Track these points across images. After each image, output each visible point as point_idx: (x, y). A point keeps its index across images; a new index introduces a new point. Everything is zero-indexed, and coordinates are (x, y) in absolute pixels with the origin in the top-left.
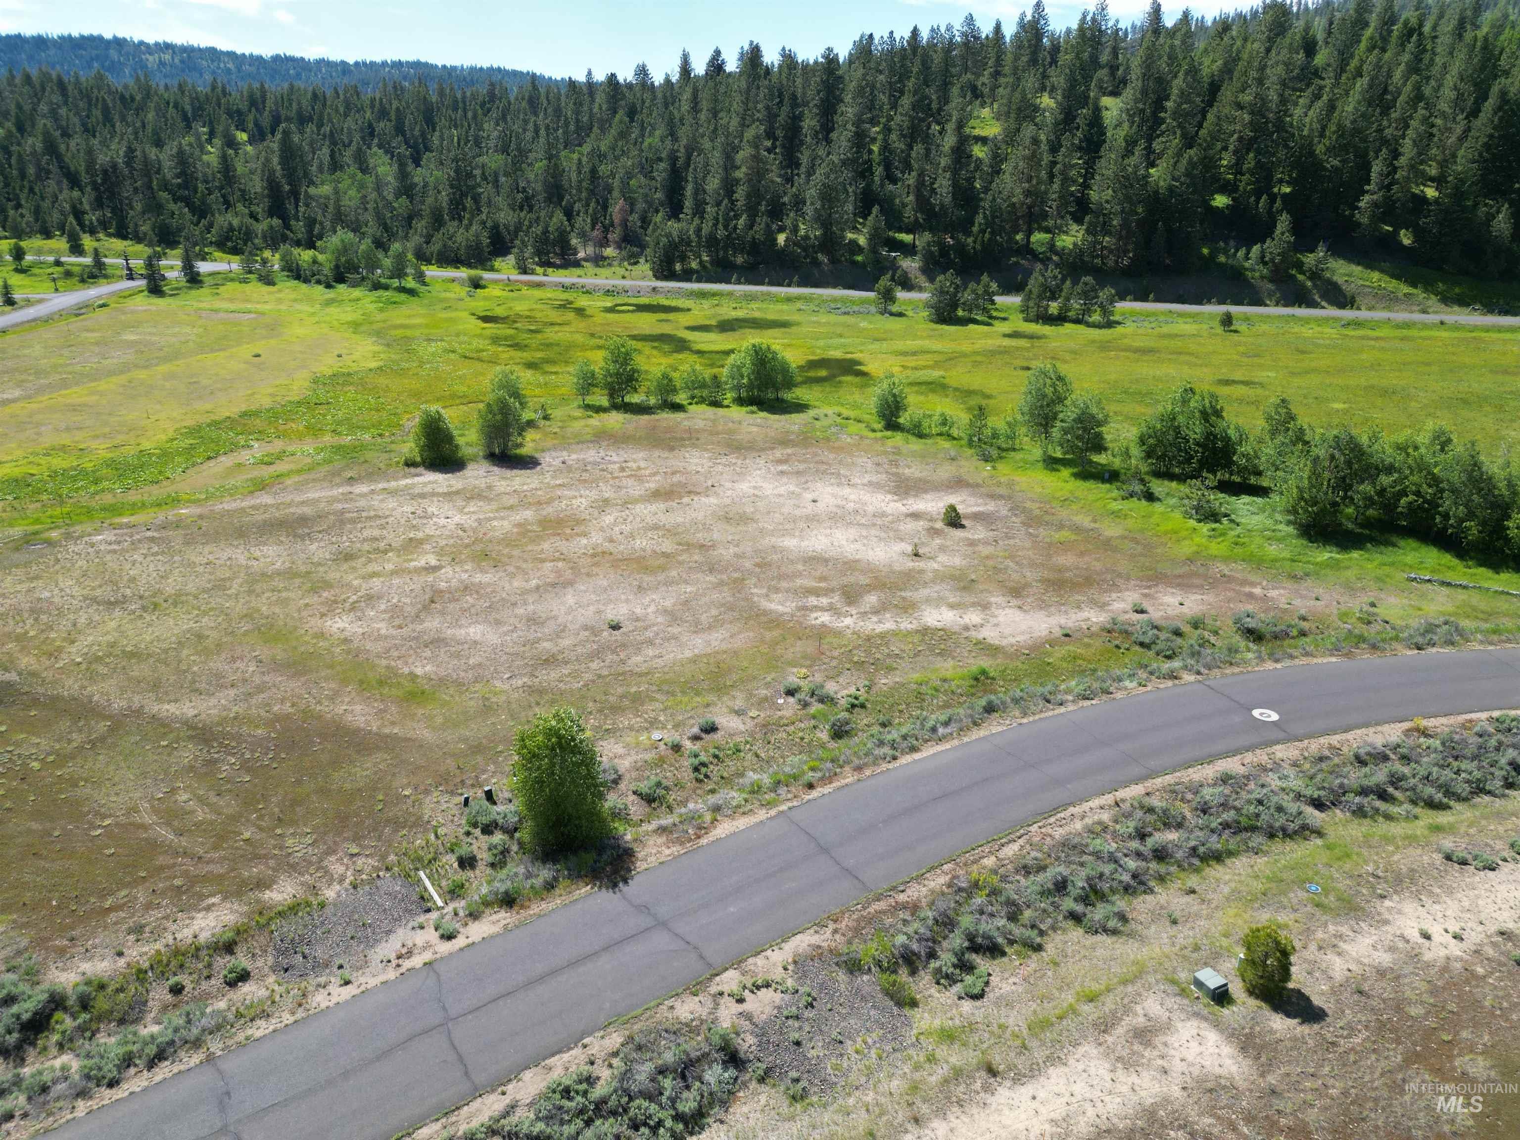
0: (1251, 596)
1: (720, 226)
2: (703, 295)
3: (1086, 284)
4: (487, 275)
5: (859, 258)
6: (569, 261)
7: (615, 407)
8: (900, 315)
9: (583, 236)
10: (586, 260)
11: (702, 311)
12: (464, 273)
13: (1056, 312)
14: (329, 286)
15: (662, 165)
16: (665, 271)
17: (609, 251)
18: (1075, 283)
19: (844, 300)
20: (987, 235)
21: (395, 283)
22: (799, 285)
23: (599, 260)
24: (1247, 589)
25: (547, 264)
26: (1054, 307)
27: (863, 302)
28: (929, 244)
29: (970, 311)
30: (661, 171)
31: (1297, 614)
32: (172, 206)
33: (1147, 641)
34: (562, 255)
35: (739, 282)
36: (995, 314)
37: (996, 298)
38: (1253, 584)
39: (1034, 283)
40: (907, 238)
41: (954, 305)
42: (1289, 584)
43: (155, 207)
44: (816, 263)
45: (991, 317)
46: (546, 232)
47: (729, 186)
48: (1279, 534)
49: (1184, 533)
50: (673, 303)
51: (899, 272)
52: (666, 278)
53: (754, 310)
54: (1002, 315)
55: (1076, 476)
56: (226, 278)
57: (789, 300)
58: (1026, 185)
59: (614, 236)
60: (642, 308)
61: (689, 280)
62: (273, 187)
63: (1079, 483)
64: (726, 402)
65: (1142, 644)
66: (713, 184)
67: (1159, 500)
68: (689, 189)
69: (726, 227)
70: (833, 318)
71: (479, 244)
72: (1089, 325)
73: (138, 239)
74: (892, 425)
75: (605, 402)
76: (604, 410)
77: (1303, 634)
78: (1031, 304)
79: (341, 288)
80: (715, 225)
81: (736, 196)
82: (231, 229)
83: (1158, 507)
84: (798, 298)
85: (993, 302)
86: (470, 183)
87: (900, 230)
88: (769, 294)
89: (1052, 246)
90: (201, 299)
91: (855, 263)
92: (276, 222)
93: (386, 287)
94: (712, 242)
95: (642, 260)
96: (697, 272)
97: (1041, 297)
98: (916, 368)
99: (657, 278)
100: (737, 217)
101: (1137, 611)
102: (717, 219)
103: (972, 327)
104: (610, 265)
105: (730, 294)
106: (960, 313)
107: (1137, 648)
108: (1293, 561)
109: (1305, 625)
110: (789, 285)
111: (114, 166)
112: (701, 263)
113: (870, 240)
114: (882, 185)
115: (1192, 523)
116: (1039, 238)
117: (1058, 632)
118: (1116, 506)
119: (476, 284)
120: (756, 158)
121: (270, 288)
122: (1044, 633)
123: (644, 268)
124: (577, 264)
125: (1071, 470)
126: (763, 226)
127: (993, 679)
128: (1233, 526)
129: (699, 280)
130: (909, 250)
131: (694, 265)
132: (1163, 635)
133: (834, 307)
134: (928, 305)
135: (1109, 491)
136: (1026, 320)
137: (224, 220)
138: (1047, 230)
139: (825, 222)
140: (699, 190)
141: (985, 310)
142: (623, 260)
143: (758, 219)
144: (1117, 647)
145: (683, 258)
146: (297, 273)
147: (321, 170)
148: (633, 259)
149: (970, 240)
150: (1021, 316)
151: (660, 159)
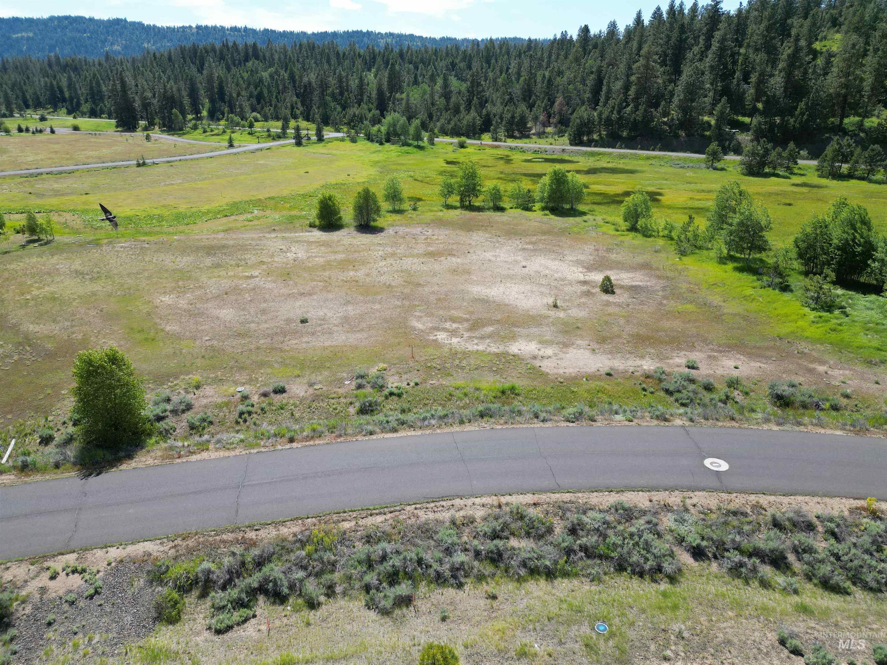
0: (811, 371)
1: (615, 112)
2: (593, 154)
3: (873, 150)
4: (469, 141)
5: (708, 133)
6: (525, 135)
7: (463, 207)
8: (722, 169)
9: (536, 119)
10: (534, 134)
11: (585, 163)
12: (456, 140)
13: (846, 172)
14: (381, 144)
15: (592, 76)
16: (576, 141)
17: (549, 130)
18: (864, 148)
19: (685, 160)
20: (805, 117)
21: (415, 143)
22: (660, 150)
23: (541, 135)
24: (812, 366)
25: (512, 136)
26: (845, 168)
27: (699, 161)
28: (760, 123)
29: (774, 168)
30: (591, 80)
31: (841, 391)
32: (332, 104)
33: (671, 389)
34: (521, 132)
35: (621, 148)
36: (796, 171)
37: (799, 161)
38: (822, 362)
39: (829, 151)
40: (747, 120)
41: (762, 164)
42: (860, 368)
43: (324, 105)
44: (677, 136)
45: (792, 173)
46: (513, 117)
47: (627, 87)
48: (881, 327)
49: (794, 317)
50: (567, 158)
51: (734, 142)
52: (577, 145)
53: (621, 164)
54: (802, 172)
55: (737, 269)
56: (337, 139)
57: (648, 158)
58: (843, 80)
59: (553, 120)
60: (547, 160)
61: (590, 146)
62: (380, 92)
63: (737, 274)
64: (534, 208)
65: (668, 392)
66: (618, 85)
67: (792, 291)
68: (604, 88)
69: (619, 112)
70: (671, 170)
71: (474, 124)
72: (871, 181)
73: (313, 121)
74: (633, 229)
75: (458, 204)
76: (456, 208)
77: (835, 408)
78: (825, 164)
79: (387, 145)
80: (612, 112)
81: (630, 93)
82: (354, 115)
83: (787, 296)
84: (655, 158)
85: (796, 163)
86: (480, 89)
87: (744, 115)
88: (635, 154)
89: (860, 126)
90: (319, 148)
91: (703, 136)
92: (378, 112)
93: (409, 145)
94: (608, 122)
95: (566, 135)
96: (596, 141)
97: (834, 160)
98: (700, 200)
99: (571, 144)
100: (628, 105)
101: (689, 367)
102: (613, 108)
103: (773, 179)
104: (547, 137)
105: (610, 154)
106: (767, 170)
107: (662, 394)
108: (879, 349)
109: (844, 402)
110: (653, 150)
111: (310, 83)
112: (600, 135)
113: (717, 120)
114: (738, 85)
115: (807, 310)
116: (851, 121)
117: (607, 370)
118: (749, 291)
119: (462, 146)
120: (647, 67)
121: (354, 144)
122: (593, 370)
123: (566, 139)
124: (528, 137)
125: (736, 265)
126: (642, 111)
127: (518, 395)
128: (842, 316)
129: (595, 146)
130: (744, 128)
131: (595, 137)
132: (692, 387)
133: (675, 164)
134: (742, 163)
135: (753, 281)
136: (820, 176)
137: (354, 110)
138: (859, 115)
139: (685, 109)
140: (609, 91)
141: (788, 168)
142: (555, 134)
143: (640, 107)
144: (644, 390)
145: (590, 133)
146: (369, 138)
147: (408, 85)
148: (560, 133)
149: (792, 120)
150: (816, 173)
151: (592, 73)
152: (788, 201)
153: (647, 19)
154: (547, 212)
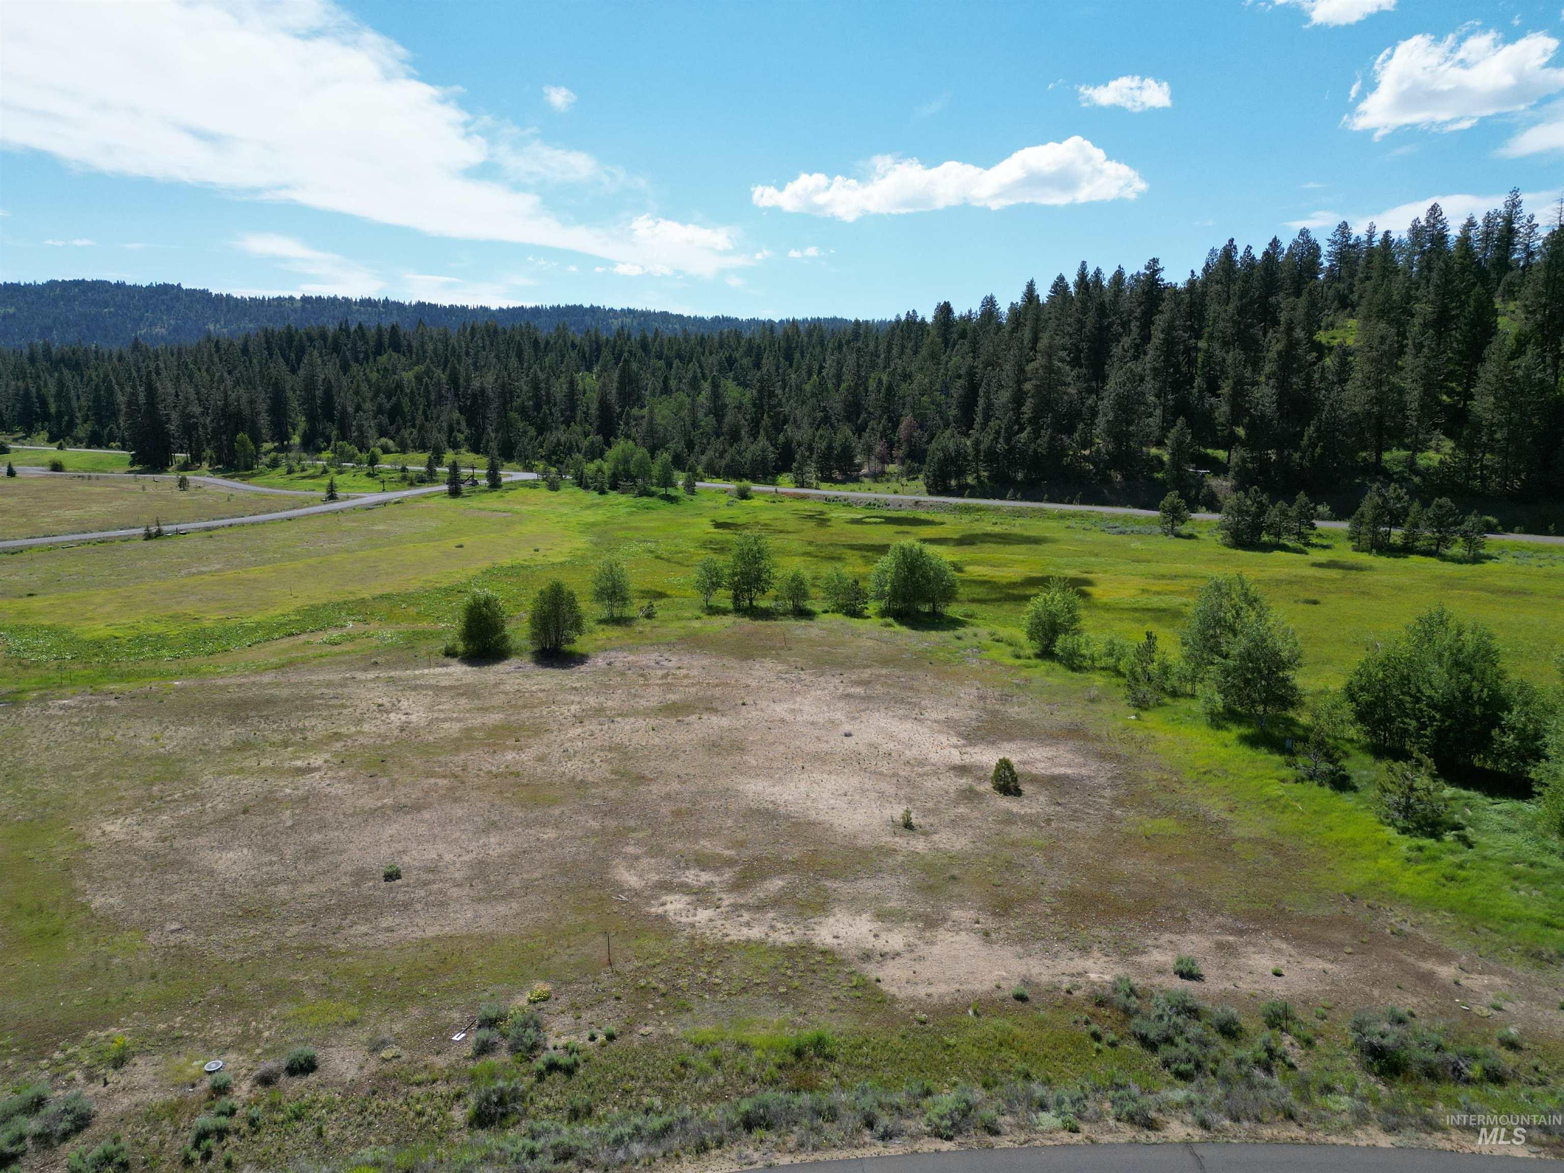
0: (1427, 979)
1: (1001, 440)
2: (967, 510)
3: (1440, 507)
4: (755, 487)
5: (1160, 475)
6: (850, 476)
7: (740, 611)
8: (1190, 537)
9: (869, 450)
10: (866, 476)
11: (954, 526)
12: (733, 485)
13: (1399, 542)
14: (602, 492)
15: (960, 382)
16: (938, 487)
17: (892, 468)
18: (1426, 504)
19: (1126, 519)
20: (1318, 450)
21: (662, 491)
22: (1082, 502)
23: (877, 477)
24: (1427, 965)
25: (827, 479)
26: (1397, 535)
27: (1149, 521)
28: (1244, 460)
29: (1278, 535)
30: (958, 389)
31: (1498, 1032)
32: (521, 425)
33: (1152, 1035)
34: (843, 472)
35: (1015, 499)
36: (1314, 540)
37: (1318, 523)
38: (1446, 957)
39: (1367, 507)
40: (1221, 454)
41: (1257, 528)
42: (1521, 969)
43: (505, 425)
44: (1108, 480)
45: (1308, 544)
46: (830, 448)
47: (1018, 399)
48: (1539, 872)
49: (1368, 848)
50: (923, 516)
51: (1204, 491)
52: (939, 493)
53: (1017, 527)
54: (1325, 542)
55: (1245, 740)
56: (525, 484)
57: (1062, 517)
58: (1373, 392)
59: (898, 453)
60: (889, 521)
61: (961, 495)
62: (604, 406)
63: (1246, 752)
64: (867, 613)
65: (1144, 1041)
66: (1004, 396)
67: (1355, 789)
68: (981, 402)
69: (1008, 440)
70: (1104, 537)
71: (764, 458)
72: (1444, 558)
73: (486, 453)
74: (1046, 654)
75: (728, 604)
76: (724, 612)
77: (1496, 1077)
78: (1363, 529)
79: (612, 494)
80: (996, 439)
81: (1024, 409)
82: (559, 444)
83: (1347, 801)
84: (1074, 515)
85: (1313, 527)
86: (774, 401)
87: (1217, 446)
88: (1041, 510)
89: (1411, 464)
90: (492, 501)
91: (1153, 480)
92: (600, 438)
93: (651, 495)
94: (991, 456)
95: (921, 476)
96: (972, 487)
97: (1377, 521)
98: (1158, 593)
99: (930, 493)
100: (1022, 429)
101: (1182, 975)
102: (998, 433)
103: (1277, 553)
104: (888, 481)
105: (997, 510)
106: (1265, 538)
107: (1133, 1046)
108: (1549, 925)
109: (1508, 1059)
110: (1070, 502)
111: (483, 391)
112: (978, 478)
113: (1173, 454)
114: (1201, 398)
115: (1391, 833)
116: (1394, 456)
117: (1013, 986)
118: (1275, 790)
119: (744, 495)
120: (1049, 369)
121: (553, 493)
122: (988, 986)
123: (920, 484)
124: (856, 480)
125: (1245, 731)
126: (1046, 439)
127: (831, 1058)
128: (1461, 846)
129: (971, 496)
130: (1219, 468)
131: (970, 480)
132: (1194, 1029)
133: (1110, 527)
134: (1222, 526)
135: (1279, 767)
136: (1356, 549)
137: (560, 435)
138: (1407, 447)
139: (1117, 434)
140: (989, 406)
141: (1301, 535)
142: (901, 475)
143: (1043, 432)
144: (1096, 1037)
145: (960, 473)
146: (582, 483)
147: (653, 394)
148: (911, 474)
149: (1297, 456)
150: (1350, 544)
151: (959, 377)
152: (1312, 597)
153: (1044, 293)
154: (890, 620)
